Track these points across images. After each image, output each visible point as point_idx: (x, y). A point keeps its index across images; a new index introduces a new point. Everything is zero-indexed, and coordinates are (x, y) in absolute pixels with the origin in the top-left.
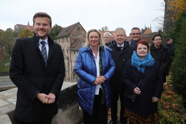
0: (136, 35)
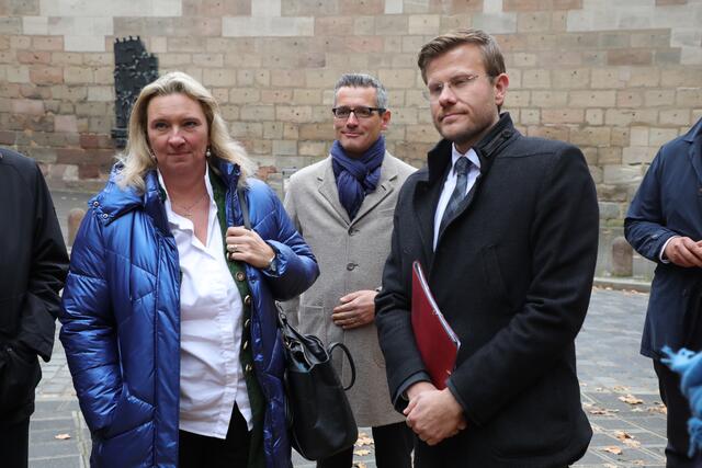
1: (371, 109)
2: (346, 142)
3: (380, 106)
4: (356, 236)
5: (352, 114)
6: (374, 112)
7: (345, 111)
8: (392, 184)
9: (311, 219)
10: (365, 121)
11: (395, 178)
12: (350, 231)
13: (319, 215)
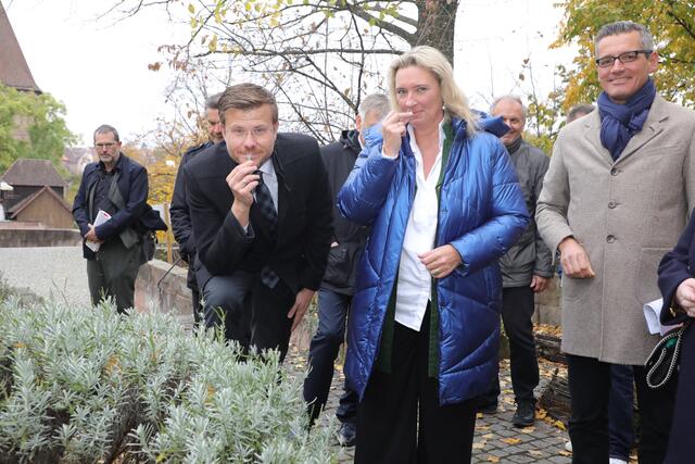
0: (617, 66)
1: (637, 52)
2: (613, 90)
3: (646, 48)
4: (619, 176)
5: (617, 60)
6: (640, 55)
7: (609, 60)
8: (661, 125)
9: (576, 161)
10: (632, 66)
11: (666, 119)
12: (613, 170)
13: (583, 159)
